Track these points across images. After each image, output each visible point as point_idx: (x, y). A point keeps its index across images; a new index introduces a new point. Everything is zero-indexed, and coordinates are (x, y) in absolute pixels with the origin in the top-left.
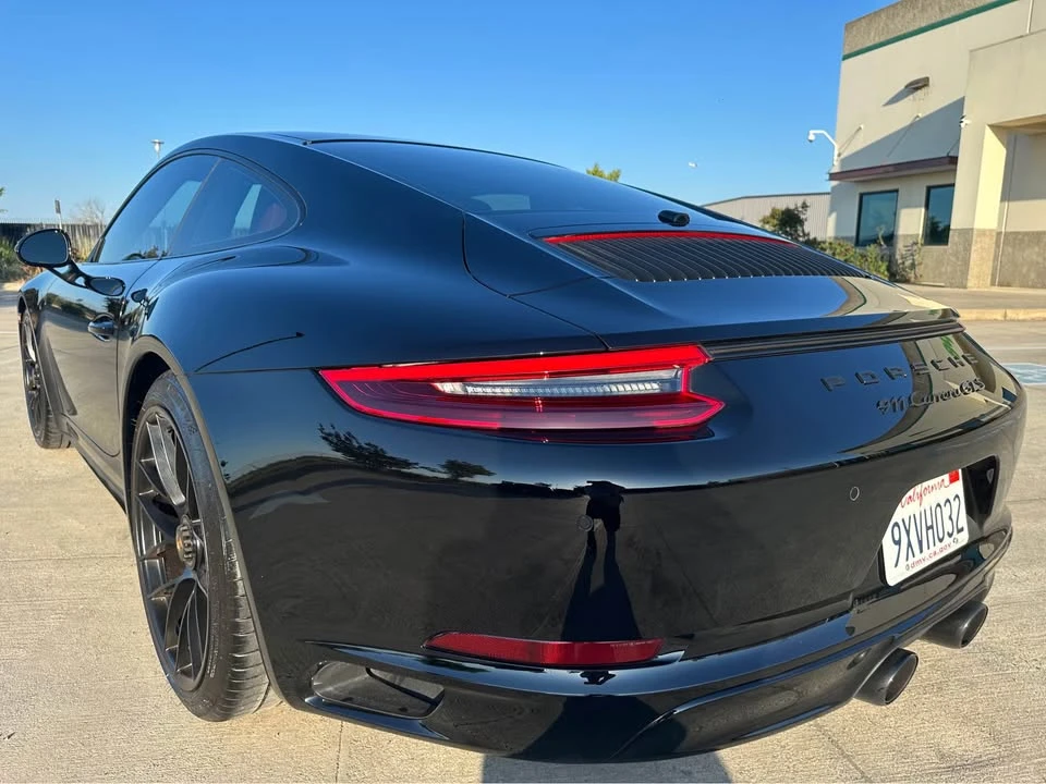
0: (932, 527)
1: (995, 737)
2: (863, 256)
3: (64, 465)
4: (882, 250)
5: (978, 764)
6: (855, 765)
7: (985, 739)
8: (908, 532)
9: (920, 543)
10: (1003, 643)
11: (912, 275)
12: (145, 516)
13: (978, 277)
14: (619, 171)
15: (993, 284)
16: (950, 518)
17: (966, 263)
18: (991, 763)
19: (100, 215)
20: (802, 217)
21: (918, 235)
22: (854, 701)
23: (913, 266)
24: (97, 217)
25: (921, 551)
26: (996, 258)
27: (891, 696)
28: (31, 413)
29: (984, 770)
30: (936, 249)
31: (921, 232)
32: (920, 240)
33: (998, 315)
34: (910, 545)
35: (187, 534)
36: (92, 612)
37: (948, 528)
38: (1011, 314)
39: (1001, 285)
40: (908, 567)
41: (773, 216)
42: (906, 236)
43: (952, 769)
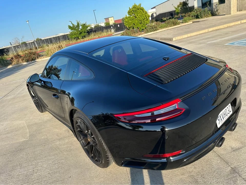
0: (225, 114)
1: (242, 143)
2: (204, 11)
3: (48, 116)
4: (209, 8)
5: (239, 149)
6: (216, 153)
7: (240, 143)
8: (221, 117)
9: (223, 118)
10: (242, 121)
11: (217, 13)
12: (79, 134)
13: (233, 11)
14: (141, 4)
15: (237, 11)
16: (228, 110)
17: (230, 7)
18: (241, 148)
19: (19, 41)
20: (187, 3)
21: (217, 2)
22: (215, 147)
23: (217, 10)
24: (18, 41)
25: (223, 119)
26: (237, 4)
27: (221, 145)
28: (36, 106)
29: (240, 150)
30: (222, 5)
31: (218, 1)
32: (218, 3)
33: (239, 22)
34: (221, 119)
35: (90, 138)
36: (71, 150)
37: (228, 112)
38: (242, 21)
39: (239, 11)
40: (221, 123)
41: (180, 4)
42: (215, 3)
43: (234, 151)
